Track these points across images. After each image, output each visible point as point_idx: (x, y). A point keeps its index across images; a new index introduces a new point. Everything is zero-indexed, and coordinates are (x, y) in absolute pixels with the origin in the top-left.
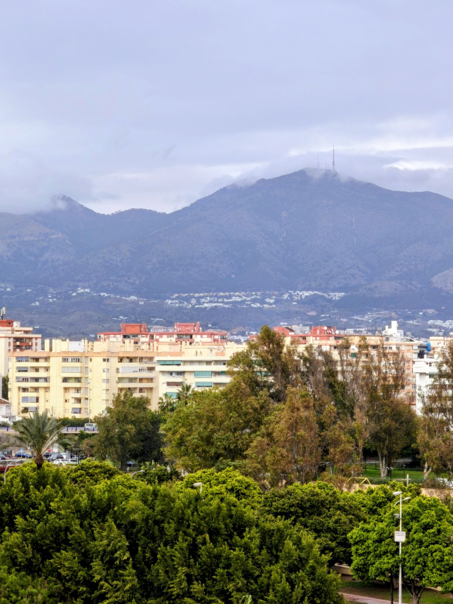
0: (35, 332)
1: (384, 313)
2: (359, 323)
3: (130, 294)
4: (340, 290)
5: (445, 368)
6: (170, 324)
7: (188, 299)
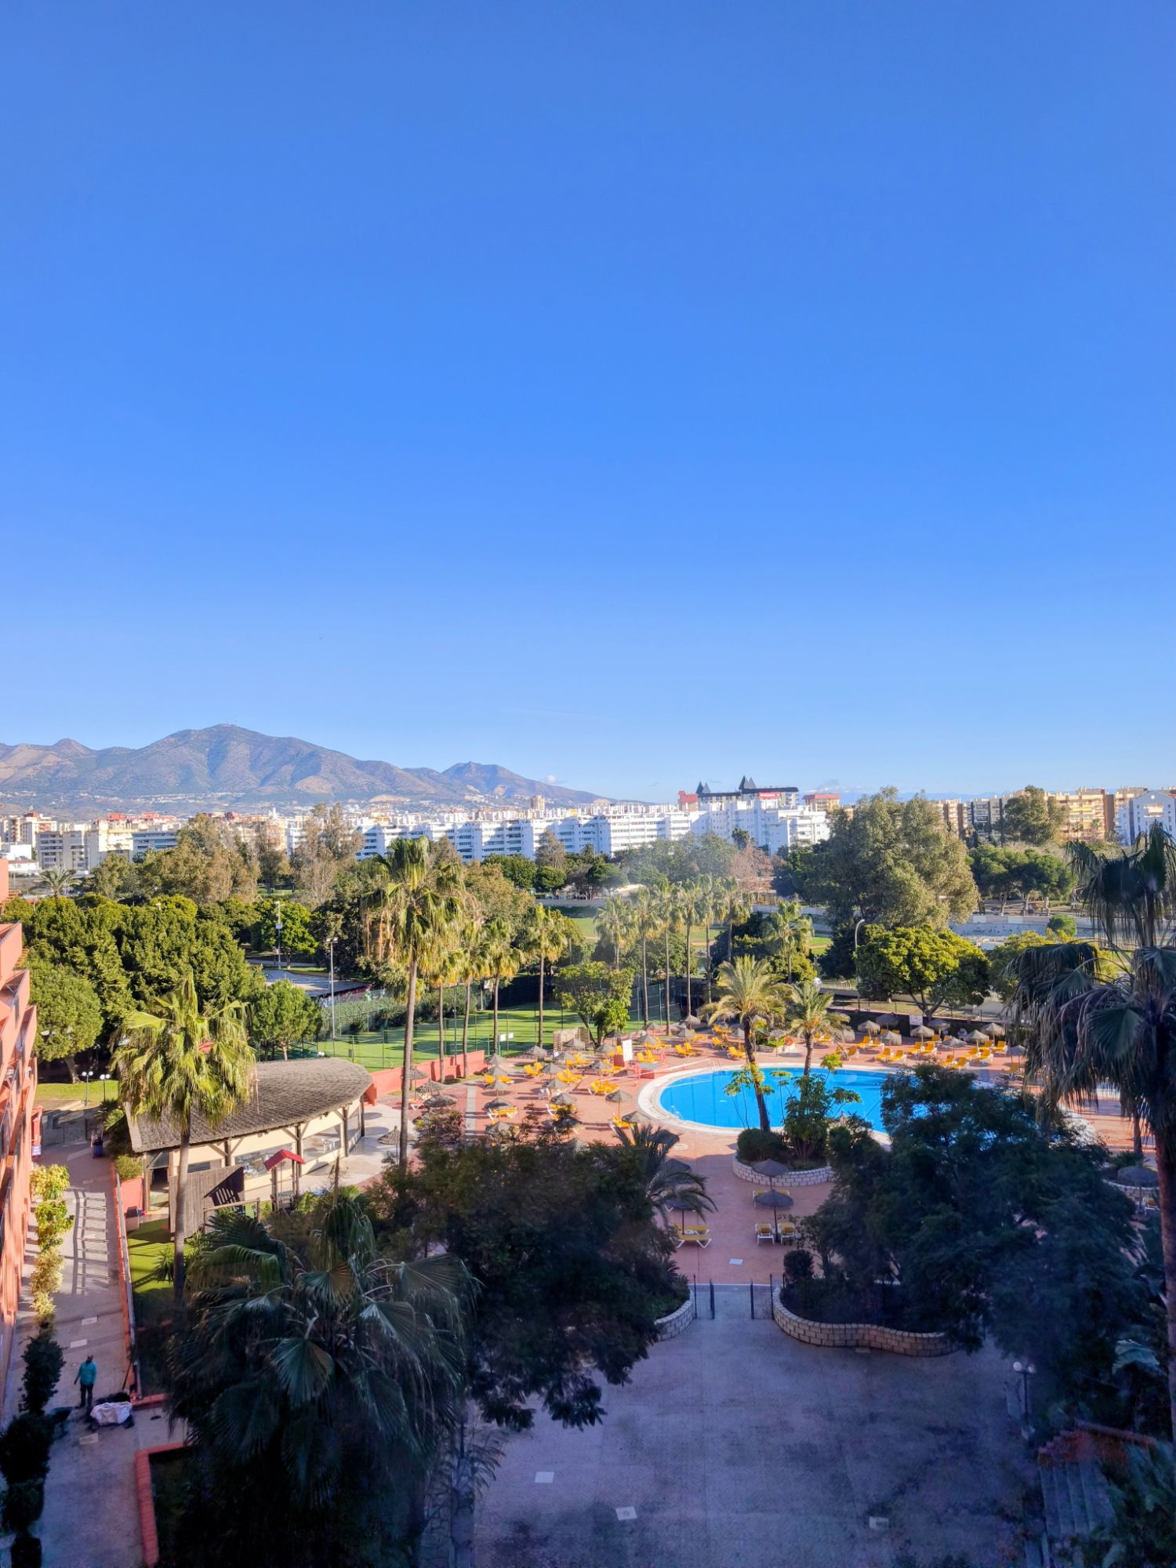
0: (53, 819)
1: (267, 804)
2: (253, 809)
3: (113, 796)
4: (242, 791)
5: (304, 833)
6: (139, 813)
7: (150, 799)
